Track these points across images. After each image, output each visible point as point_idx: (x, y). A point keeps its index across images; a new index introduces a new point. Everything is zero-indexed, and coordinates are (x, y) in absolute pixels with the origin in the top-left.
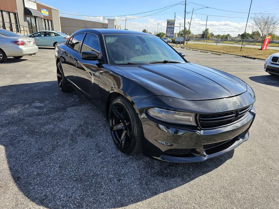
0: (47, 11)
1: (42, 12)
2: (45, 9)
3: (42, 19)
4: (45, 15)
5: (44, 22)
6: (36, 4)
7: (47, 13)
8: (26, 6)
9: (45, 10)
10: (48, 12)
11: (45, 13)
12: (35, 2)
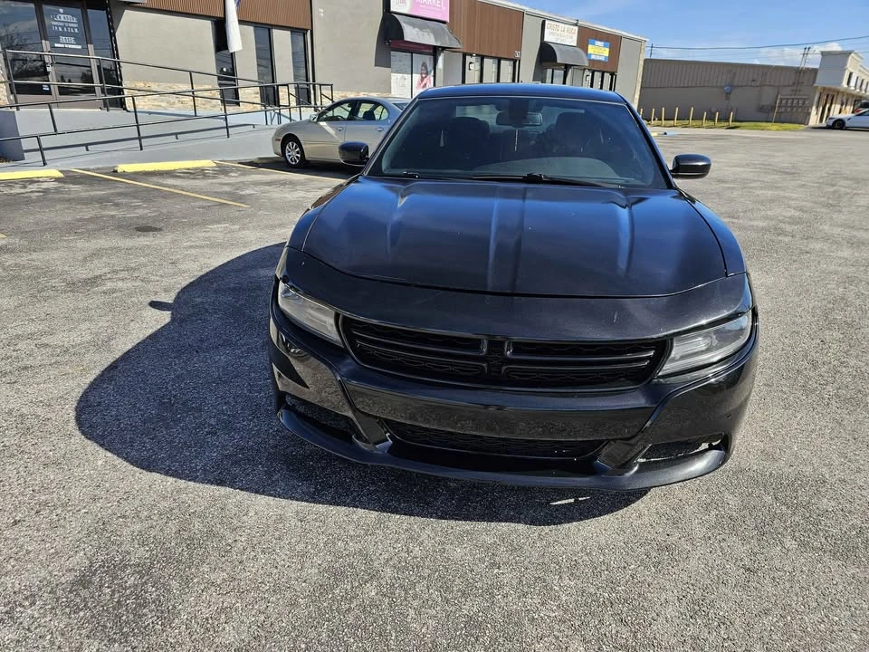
0: (605, 46)
1: (590, 51)
2: (600, 40)
3: (584, 69)
4: (599, 58)
5: (589, 78)
6: (576, 28)
7: (606, 52)
8: (547, 38)
9: (600, 44)
10: (607, 50)
11: (599, 51)
12: (576, 25)
